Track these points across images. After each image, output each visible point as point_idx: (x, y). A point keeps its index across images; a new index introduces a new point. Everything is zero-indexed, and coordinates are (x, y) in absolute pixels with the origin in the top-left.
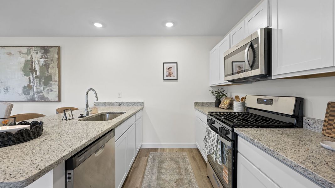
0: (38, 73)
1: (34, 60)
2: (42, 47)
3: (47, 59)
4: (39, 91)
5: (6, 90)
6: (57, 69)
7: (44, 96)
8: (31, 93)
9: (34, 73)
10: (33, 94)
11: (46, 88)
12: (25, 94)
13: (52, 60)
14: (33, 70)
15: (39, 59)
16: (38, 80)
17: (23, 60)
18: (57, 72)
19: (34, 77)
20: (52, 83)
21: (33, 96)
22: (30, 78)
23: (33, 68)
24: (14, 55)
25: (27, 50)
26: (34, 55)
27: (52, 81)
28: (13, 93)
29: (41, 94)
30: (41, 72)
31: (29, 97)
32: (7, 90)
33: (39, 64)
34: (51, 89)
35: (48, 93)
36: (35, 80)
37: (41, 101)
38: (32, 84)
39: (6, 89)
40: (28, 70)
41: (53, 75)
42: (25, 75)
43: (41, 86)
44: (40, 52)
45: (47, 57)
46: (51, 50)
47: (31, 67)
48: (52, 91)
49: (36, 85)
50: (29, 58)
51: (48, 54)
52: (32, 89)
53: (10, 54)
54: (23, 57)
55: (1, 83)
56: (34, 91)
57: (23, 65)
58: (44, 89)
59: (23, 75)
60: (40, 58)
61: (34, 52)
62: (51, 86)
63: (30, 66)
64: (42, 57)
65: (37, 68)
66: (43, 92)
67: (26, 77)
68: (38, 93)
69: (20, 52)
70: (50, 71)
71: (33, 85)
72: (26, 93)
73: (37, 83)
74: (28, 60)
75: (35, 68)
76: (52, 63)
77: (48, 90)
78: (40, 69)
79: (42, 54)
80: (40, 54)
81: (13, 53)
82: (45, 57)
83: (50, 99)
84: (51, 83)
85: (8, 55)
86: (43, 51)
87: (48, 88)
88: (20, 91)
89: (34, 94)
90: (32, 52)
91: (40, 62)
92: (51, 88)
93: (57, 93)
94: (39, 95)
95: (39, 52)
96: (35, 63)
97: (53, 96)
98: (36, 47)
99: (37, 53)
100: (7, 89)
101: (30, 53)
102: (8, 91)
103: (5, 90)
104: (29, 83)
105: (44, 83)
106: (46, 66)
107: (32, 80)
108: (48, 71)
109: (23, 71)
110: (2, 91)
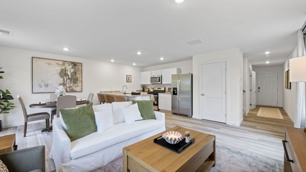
0: (70, 77)
1: (67, 69)
2: (73, 63)
5: (46, 86)
6: (81, 75)
7: (73, 89)
13: (78, 70)
14: (66, 75)
15: (70, 69)
16: (70, 80)
17: (60, 68)
18: (81, 77)
19: (67, 78)
21: (66, 89)
22: (64, 79)
24: (52, 65)
25: (63, 63)
26: (67, 67)
27: (78, 81)
29: (71, 88)
32: (47, 85)
33: (70, 71)
35: (76, 87)
36: (68, 81)
37: (72, 92)
38: (65, 82)
39: (46, 85)
40: (63, 74)
41: (79, 78)
42: (61, 77)
44: (71, 65)
45: (76, 68)
46: (78, 64)
48: (78, 86)
50: (64, 68)
53: (50, 64)
54: (60, 67)
55: (42, 81)
56: (67, 86)
57: (59, 71)
58: (73, 85)
62: (77, 83)
63: (64, 72)
65: (69, 73)
66: (73, 87)
67: (61, 78)
68: (69, 87)
69: (57, 64)
70: (77, 76)
71: (67, 83)
73: (69, 82)
74: (63, 69)
75: (67, 74)
76: (78, 72)
77: (76, 86)
79: (73, 66)
80: (71, 66)
82: (74, 68)
83: (77, 91)
86: (73, 65)
87: (76, 85)
90: (66, 64)
92: (77, 85)
93: (81, 87)
96: (68, 71)
97: (78, 89)
98: (68, 62)
99: (69, 65)
101: (64, 65)
104: (63, 82)
105: (73, 82)
106: (75, 73)
107: (65, 80)
108: (76, 76)
109: (59, 75)
110: (43, 86)
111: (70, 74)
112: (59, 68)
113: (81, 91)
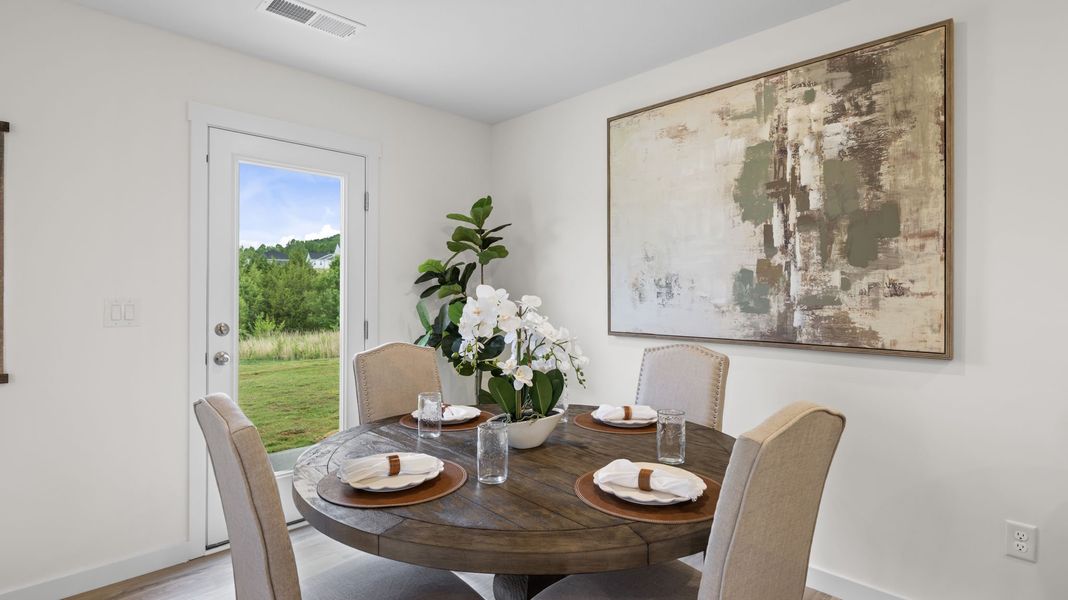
0: (815, 201)
1: (790, 135)
2: (834, 60)
3: (868, 118)
4: (816, 291)
5: (664, 291)
6: (936, 159)
7: (846, 319)
8: (776, 306)
9: (793, 201)
10: (782, 308)
11: (860, 277)
12: (746, 309)
13: (898, 116)
14: (786, 189)
15: (816, 128)
16: (814, 234)
17: (738, 147)
18: (938, 182)
19: (792, 220)
20: (899, 245)
21: (785, 317)
22: (768, 232)
23: (788, 177)
24: (695, 131)
25: (758, 97)
26: (793, 113)
27: (898, 233)
28: (693, 301)
29: (828, 311)
30: (832, 189)
31: (764, 324)
32: (666, 288)
33: (819, 150)
34: (893, 284)
35: (875, 304)
36: (797, 241)
37: (831, 349)
38: (778, 259)
39: (663, 283)
40: (761, 190)
41: (906, 205)
42: (744, 220)
43: (833, 270)
44: (829, 84)
45: (872, 104)
46: (894, 57)
47: (776, 173)
48: (897, 291)
49: (799, 265)
50: (764, 134)
51: (875, 87)
52: (782, 286)
53: (679, 133)
54: (739, 134)
55: (647, 258)
56: (792, 292)
57: (736, 170)
58: (846, 285)
59: (739, 219)
60: (828, 121)
61: (791, 94)
62: (894, 262)
63: (771, 170)
64: (839, 112)
65: (809, 173)
66: (842, 296)
67: (748, 224)
68: (811, 303)
69: (722, 114)
70: (885, 181)
71: (788, 265)
72: (752, 304)
73: (806, 254)
74: (762, 144)
75: (795, 178)
76: (900, 134)
77: (873, 286)
78: (826, 178)
79: (840, 92)
80: (824, 101)
81: (691, 127)
82: (857, 107)
83: (886, 340)
84: (893, 245)
85: (676, 137)
86: (843, 78)
87: (875, 276)
88: (724, 292)
89: (789, 307)
90: (781, 97)
91: (826, 142)
92: (892, 274)
93: (939, 303)
94: (817, 312)
95: (817, 88)
96: (797, 150)
97: (897, 322)
98: (801, 70)
99: (809, 98)
100: (668, 285)
102: (670, 295)
103: (661, 287)
104: (763, 256)
105: (846, 252)
106: (867, 154)
107: (778, 240)
108: (874, 182)
109: (736, 199)
110: (650, 290)
111: (819, 172)
112: (731, 148)
113: (940, 347)
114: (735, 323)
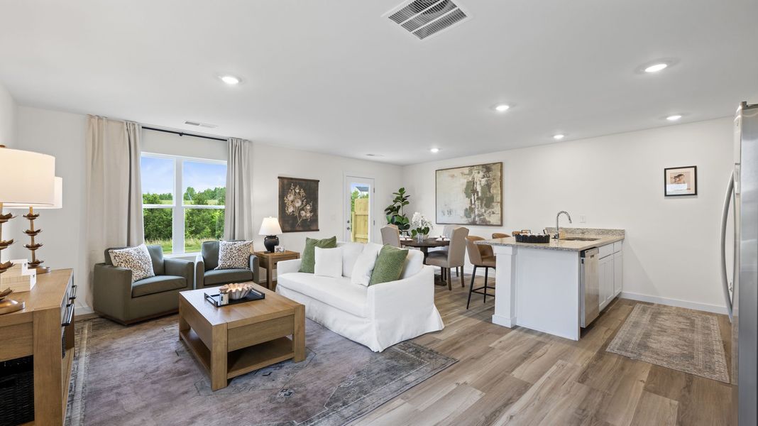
0: (480, 194)
1: (475, 180)
2: (484, 166)
3: (489, 178)
4: (480, 213)
6: (499, 188)
7: (485, 219)
8: (473, 216)
9: (476, 194)
11: (487, 210)
12: (467, 217)
13: (494, 179)
14: (475, 191)
15: (480, 179)
16: (480, 201)
17: (466, 181)
18: (500, 192)
19: (476, 198)
20: (494, 204)
21: (474, 218)
22: (471, 200)
25: (469, 171)
26: (476, 175)
27: (493, 202)
28: (456, 215)
29: (482, 217)
30: (483, 192)
31: (470, 220)
32: (450, 212)
33: (480, 184)
35: (490, 216)
36: (476, 202)
37: (482, 225)
38: (473, 206)
40: (470, 191)
41: (495, 196)
43: (483, 209)
44: (482, 170)
45: (490, 176)
46: (493, 167)
48: (493, 213)
49: (477, 207)
50: (470, 179)
51: (490, 172)
52: (474, 212)
53: (453, 176)
54: (465, 178)
56: (476, 213)
57: (464, 187)
58: (485, 212)
59: (465, 197)
60: (482, 178)
61: (475, 171)
62: (493, 207)
63: (472, 187)
64: (484, 177)
65: (479, 189)
66: (484, 214)
67: (467, 198)
68: (479, 216)
69: (462, 173)
70: (492, 191)
71: (475, 207)
73: (478, 205)
74: (470, 181)
75: (476, 189)
76: (494, 182)
77: (490, 212)
78: (482, 190)
79: (484, 173)
80: (481, 174)
81: (455, 175)
82: (487, 176)
83: (491, 223)
85: (451, 177)
86: (485, 170)
87: (490, 210)
88: (462, 213)
89: (475, 216)
90: (473, 172)
91: (482, 182)
92: (492, 210)
93: (500, 215)
94: (480, 218)
95: (480, 171)
96: (476, 183)
97: (493, 219)
98: (477, 166)
99: (479, 173)
101: (471, 173)
102: (451, 214)
103: (448, 212)
104: (470, 205)
105: (485, 205)
106: (488, 186)
107: (473, 202)
108: (490, 192)
109: (465, 192)
110: (446, 213)
112: (463, 181)
113: (500, 224)
114: (465, 220)
